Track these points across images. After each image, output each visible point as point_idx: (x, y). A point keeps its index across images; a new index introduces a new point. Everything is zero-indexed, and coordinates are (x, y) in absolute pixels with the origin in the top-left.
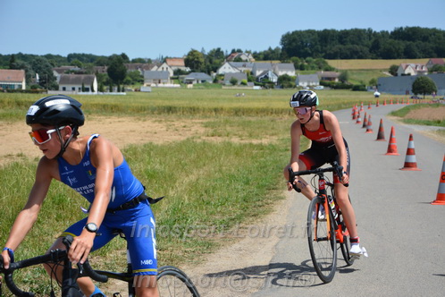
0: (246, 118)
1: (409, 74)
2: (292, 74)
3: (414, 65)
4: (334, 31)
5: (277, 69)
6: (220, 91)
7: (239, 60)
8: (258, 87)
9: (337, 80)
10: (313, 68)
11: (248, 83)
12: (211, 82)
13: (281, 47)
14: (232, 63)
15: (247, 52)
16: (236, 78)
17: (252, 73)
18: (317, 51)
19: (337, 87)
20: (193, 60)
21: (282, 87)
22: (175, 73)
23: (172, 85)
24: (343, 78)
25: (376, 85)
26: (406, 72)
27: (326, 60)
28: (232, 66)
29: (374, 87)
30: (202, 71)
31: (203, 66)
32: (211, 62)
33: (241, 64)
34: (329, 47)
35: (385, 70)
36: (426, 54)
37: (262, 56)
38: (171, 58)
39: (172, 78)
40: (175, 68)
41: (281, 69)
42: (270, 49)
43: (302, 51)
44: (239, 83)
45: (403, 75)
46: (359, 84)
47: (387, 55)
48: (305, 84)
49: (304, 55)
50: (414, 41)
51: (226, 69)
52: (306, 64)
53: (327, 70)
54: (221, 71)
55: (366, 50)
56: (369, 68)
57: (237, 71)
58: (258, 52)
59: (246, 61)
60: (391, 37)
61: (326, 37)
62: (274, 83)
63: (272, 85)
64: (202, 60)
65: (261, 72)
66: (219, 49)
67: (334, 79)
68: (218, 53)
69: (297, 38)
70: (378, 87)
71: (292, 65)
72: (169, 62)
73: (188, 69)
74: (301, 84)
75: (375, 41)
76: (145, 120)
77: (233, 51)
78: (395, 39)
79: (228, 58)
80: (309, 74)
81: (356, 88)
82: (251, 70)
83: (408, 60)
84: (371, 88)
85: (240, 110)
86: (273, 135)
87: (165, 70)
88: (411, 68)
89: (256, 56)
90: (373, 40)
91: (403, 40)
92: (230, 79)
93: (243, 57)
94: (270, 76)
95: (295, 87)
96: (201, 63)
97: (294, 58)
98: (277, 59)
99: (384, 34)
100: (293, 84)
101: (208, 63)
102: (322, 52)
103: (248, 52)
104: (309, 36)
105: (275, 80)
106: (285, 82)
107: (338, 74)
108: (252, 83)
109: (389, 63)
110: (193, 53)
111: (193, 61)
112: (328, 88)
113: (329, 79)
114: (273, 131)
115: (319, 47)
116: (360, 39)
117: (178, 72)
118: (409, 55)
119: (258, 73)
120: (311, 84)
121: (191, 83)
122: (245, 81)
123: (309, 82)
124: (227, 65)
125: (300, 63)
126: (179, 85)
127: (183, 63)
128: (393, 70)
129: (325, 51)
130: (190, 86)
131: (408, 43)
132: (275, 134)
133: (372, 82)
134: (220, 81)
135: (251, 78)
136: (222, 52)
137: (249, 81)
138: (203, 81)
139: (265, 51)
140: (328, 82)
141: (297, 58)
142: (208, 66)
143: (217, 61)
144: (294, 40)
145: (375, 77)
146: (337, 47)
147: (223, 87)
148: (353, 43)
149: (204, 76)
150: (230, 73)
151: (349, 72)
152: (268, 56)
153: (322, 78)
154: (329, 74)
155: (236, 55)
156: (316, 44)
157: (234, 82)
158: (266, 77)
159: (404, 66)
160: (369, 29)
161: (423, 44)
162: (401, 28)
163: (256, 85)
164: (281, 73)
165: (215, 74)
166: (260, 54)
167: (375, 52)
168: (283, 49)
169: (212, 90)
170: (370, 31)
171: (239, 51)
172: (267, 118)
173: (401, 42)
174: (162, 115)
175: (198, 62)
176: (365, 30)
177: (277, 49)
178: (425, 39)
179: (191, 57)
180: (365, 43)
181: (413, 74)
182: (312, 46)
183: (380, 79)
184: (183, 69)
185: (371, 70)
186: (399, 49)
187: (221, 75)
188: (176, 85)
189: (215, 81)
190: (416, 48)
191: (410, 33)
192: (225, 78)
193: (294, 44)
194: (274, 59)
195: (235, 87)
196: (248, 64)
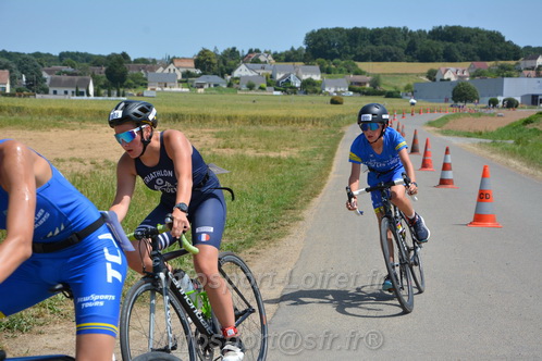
0: (263, 128)
1: (449, 80)
2: (317, 77)
3: (454, 69)
4: (364, 29)
5: (300, 72)
6: (235, 96)
7: (257, 61)
8: (278, 93)
9: (368, 86)
10: (341, 71)
11: (267, 88)
12: (225, 86)
13: (305, 47)
14: (249, 64)
15: (266, 52)
16: (254, 82)
17: (271, 77)
18: (346, 52)
19: (368, 94)
20: (204, 60)
21: (306, 93)
22: (183, 76)
23: (180, 89)
24: (375, 83)
25: (412, 91)
26: (446, 78)
27: (356, 63)
28: (250, 69)
29: (410, 94)
30: (215, 74)
31: (215, 68)
32: (225, 63)
33: (259, 65)
34: (359, 47)
35: (422, 74)
36: (469, 57)
37: (283, 58)
38: (178, 59)
39: (180, 82)
40: (182, 70)
41: (305, 72)
42: (292, 49)
43: (329, 51)
44: (257, 88)
45: (442, 80)
46: (393, 90)
47: (425, 57)
48: (332, 90)
49: (332, 57)
50: (454, 41)
51: (242, 71)
52: (333, 66)
53: (356, 74)
54: (236, 74)
55: (401, 51)
56: (404, 72)
57: (254, 74)
58: (279, 52)
59: (266, 62)
60: (428, 38)
61: (356, 36)
62: (294, 88)
63: (294, 90)
64: (215, 61)
65: (282, 75)
66: (234, 49)
67: (365, 84)
68: (233, 53)
69: (324, 37)
70: (414, 94)
71: (317, 68)
72: (177, 63)
73: (199, 72)
74: (327, 89)
75: (411, 41)
77: (251, 51)
78: (434, 39)
79: (245, 59)
80: (336, 78)
81: (390, 95)
82: (270, 72)
83: (447, 64)
84: (407, 95)
85: (256, 118)
86: (293, 147)
87: (172, 71)
88: (451, 72)
89: (277, 57)
90: (408, 41)
91: (443, 40)
92: (247, 82)
93: (262, 58)
94: (292, 80)
95: (321, 92)
96: (214, 65)
97: (320, 60)
98: (300, 61)
99: (421, 33)
100: (319, 89)
101: (222, 65)
102: (350, 54)
103: (268, 53)
104: (337, 35)
105: (298, 85)
106: (309, 87)
107: (369, 78)
108: (272, 88)
109: (426, 67)
110: (204, 52)
111: (204, 62)
112: (358, 95)
113: (360, 84)
114: (294, 143)
115: (349, 47)
116: (394, 39)
117: (187, 75)
118: (449, 57)
119: (279, 76)
120: (339, 90)
121: (202, 87)
122: (264, 85)
123: (336, 87)
124: (243, 67)
125: (327, 66)
126: (188, 90)
127: (192, 64)
128: (431, 75)
129: (355, 53)
130: (200, 90)
131: (448, 44)
132: (296, 146)
133: (408, 88)
134: (235, 85)
135: (272, 82)
136: (238, 52)
137: (269, 85)
138: (215, 85)
139: (287, 52)
140: (358, 87)
141: (323, 60)
142: (221, 69)
143: (232, 62)
144: (320, 39)
145: (411, 83)
146: (368, 48)
147: (239, 92)
148: (386, 43)
149: (216, 79)
150: (247, 76)
151: (382, 78)
152: (289, 57)
153: (352, 83)
154: (359, 78)
155: (253, 56)
156: (345, 44)
157: (251, 87)
158: (288, 81)
159: (443, 70)
161: (464, 45)
162: (440, 27)
163: (276, 90)
164: (305, 77)
165: (229, 77)
166: (281, 54)
167: (411, 54)
168: (307, 49)
169: (226, 95)
170: (405, 29)
171: (257, 51)
172: (287, 128)
173: (440, 43)
174: (168, 123)
175: (210, 63)
176: (399, 29)
177: (300, 49)
178: (467, 40)
179: (202, 58)
180: (400, 44)
181: (453, 79)
182: (340, 47)
183: (416, 84)
184: (193, 70)
185: (406, 74)
186: (438, 50)
187: (237, 78)
188: (184, 90)
189: (230, 85)
190: (456, 50)
191: (450, 33)
192: (241, 82)
193: (320, 44)
194: (297, 61)
195: (252, 92)
196: (267, 66)
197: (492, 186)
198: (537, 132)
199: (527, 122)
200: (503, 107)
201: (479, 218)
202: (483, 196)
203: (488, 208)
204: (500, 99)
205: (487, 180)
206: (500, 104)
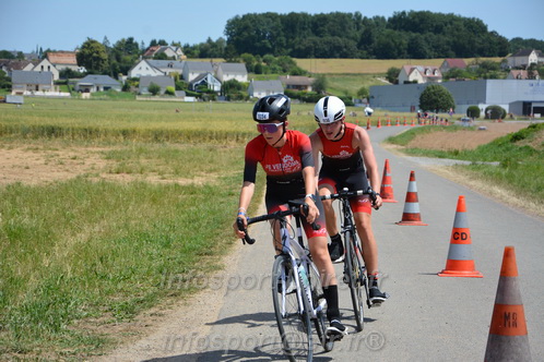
0: (170, 145)
1: (415, 82)
2: (242, 79)
3: (422, 69)
4: (305, 15)
5: (220, 69)
6: (134, 103)
7: (162, 56)
8: (191, 99)
9: (310, 90)
10: (274, 71)
11: (176, 93)
12: (119, 90)
13: (226, 38)
14: (151, 61)
15: (174, 45)
16: (158, 84)
17: (182, 77)
18: (281, 45)
19: (310, 100)
20: (91, 55)
21: (228, 99)
22: (62, 75)
23: (57, 94)
24: (319, 85)
25: (368, 97)
26: (411, 79)
27: (294, 59)
28: (151, 66)
29: (365, 100)
30: (105, 73)
31: (106, 65)
32: (118, 59)
33: (166, 62)
34: (297, 39)
35: (380, 75)
36: (440, 52)
37: (197, 52)
38: (54, 52)
39: (57, 83)
40: (60, 67)
41: (227, 71)
42: (209, 40)
43: (258, 44)
44: (162, 92)
45: (407, 82)
46: (343, 95)
47: (384, 53)
49: (261, 51)
50: (421, 31)
51: (142, 70)
52: (263, 64)
53: (294, 74)
54: (134, 73)
55: (353, 44)
56: (357, 72)
57: (159, 73)
58: (191, 45)
59: (174, 58)
60: (388, 26)
61: (293, 23)
62: (216, 93)
63: (212, 95)
64: (104, 56)
65: (196, 75)
66: (131, 39)
67: (306, 87)
68: (129, 45)
69: (251, 25)
70: (370, 100)
71: (242, 66)
72: (53, 58)
73: (83, 70)
74: (256, 94)
75: (366, 32)
76: (10, 148)
77: (153, 43)
78: (395, 29)
79: (145, 54)
80: (268, 79)
82: (180, 72)
83: (413, 61)
84: (361, 102)
85: (162, 133)
86: (211, 171)
87: (46, 69)
88: (418, 72)
89: (188, 51)
90: (362, 31)
91: (407, 30)
92: (148, 85)
93: (169, 53)
94: (209, 81)
95: (248, 98)
96: (103, 60)
97: (246, 55)
98: (220, 56)
99: (378, 20)
100: (245, 94)
101: (115, 61)
102: (287, 48)
103: (176, 45)
104: (268, 23)
105: (217, 88)
106: (232, 91)
107: (311, 80)
108: (183, 93)
109: (385, 65)
110: (89, 44)
111: (90, 57)
112: (298, 101)
113: (298, 87)
114: (212, 166)
115: (284, 39)
116: (344, 29)
117: (67, 75)
118: (415, 53)
119: (192, 77)
121: (87, 91)
122: (172, 88)
123: (268, 91)
124: (143, 64)
125: (256, 63)
126: (68, 94)
127: (73, 60)
128: (393, 76)
129: (293, 47)
130: (85, 95)
131: (414, 35)
132: (215, 170)
133: (362, 93)
134: (133, 89)
135: (182, 85)
136: (136, 45)
137: (178, 88)
138: (106, 89)
139: (202, 44)
140: (296, 91)
141: (250, 55)
142: (114, 66)
143: (129, 58)
144: (246, 28)
145: (367, 85)
146: (309, 40)
147: (138, 98)
148: (333, 35)
149: (107, 80)
150: (149, 77)
151: (328, 78)
152: (206, 51)
153: (288, 87)
154: (297, 80)
155: (157, 49)
156: (278, 35)
157: (154, 91)
158: (204, 83)
159: (407, 69)
160: (357, 14)
161: (435, 37)
162: (404, 13)
163: (188, 95)
164: (226, 78)
165: (125, 78)
166: (194, 48)
167: (366, 49)
168: (229, 41)
169: (121, 102)
170: (358, 16)
171: (163, 43)
172: (203, 146)
173: (403, 33)
174: (40, 139)
175: (98, 59)
176: (350, 15)
177: (220, 41)
178: (438, 30)
179: (87, 51)
180: (352, 35)
181: (421, 81)
182: (272, 38)
183: (372, 87)
184: (75, 68)
185: (359, 74)
186: (401, 44)
187: (135, 79)
188: (63, 94)
189: (125, 88)
190: (424, 43)
191: (417, 20)
192: (141, 83)
193: (245, 34)
194: (215, 57)
195: (156, 98)
196: (175, 63)
197: (470, 222)
198: (530, 151)
199: (516, 137)
200: (487, 117)
201: (453, 265)
202: (458, 236)
203: (465, 251)
204: (482, 107)
205: (462, 214)
206: (482, 114)
